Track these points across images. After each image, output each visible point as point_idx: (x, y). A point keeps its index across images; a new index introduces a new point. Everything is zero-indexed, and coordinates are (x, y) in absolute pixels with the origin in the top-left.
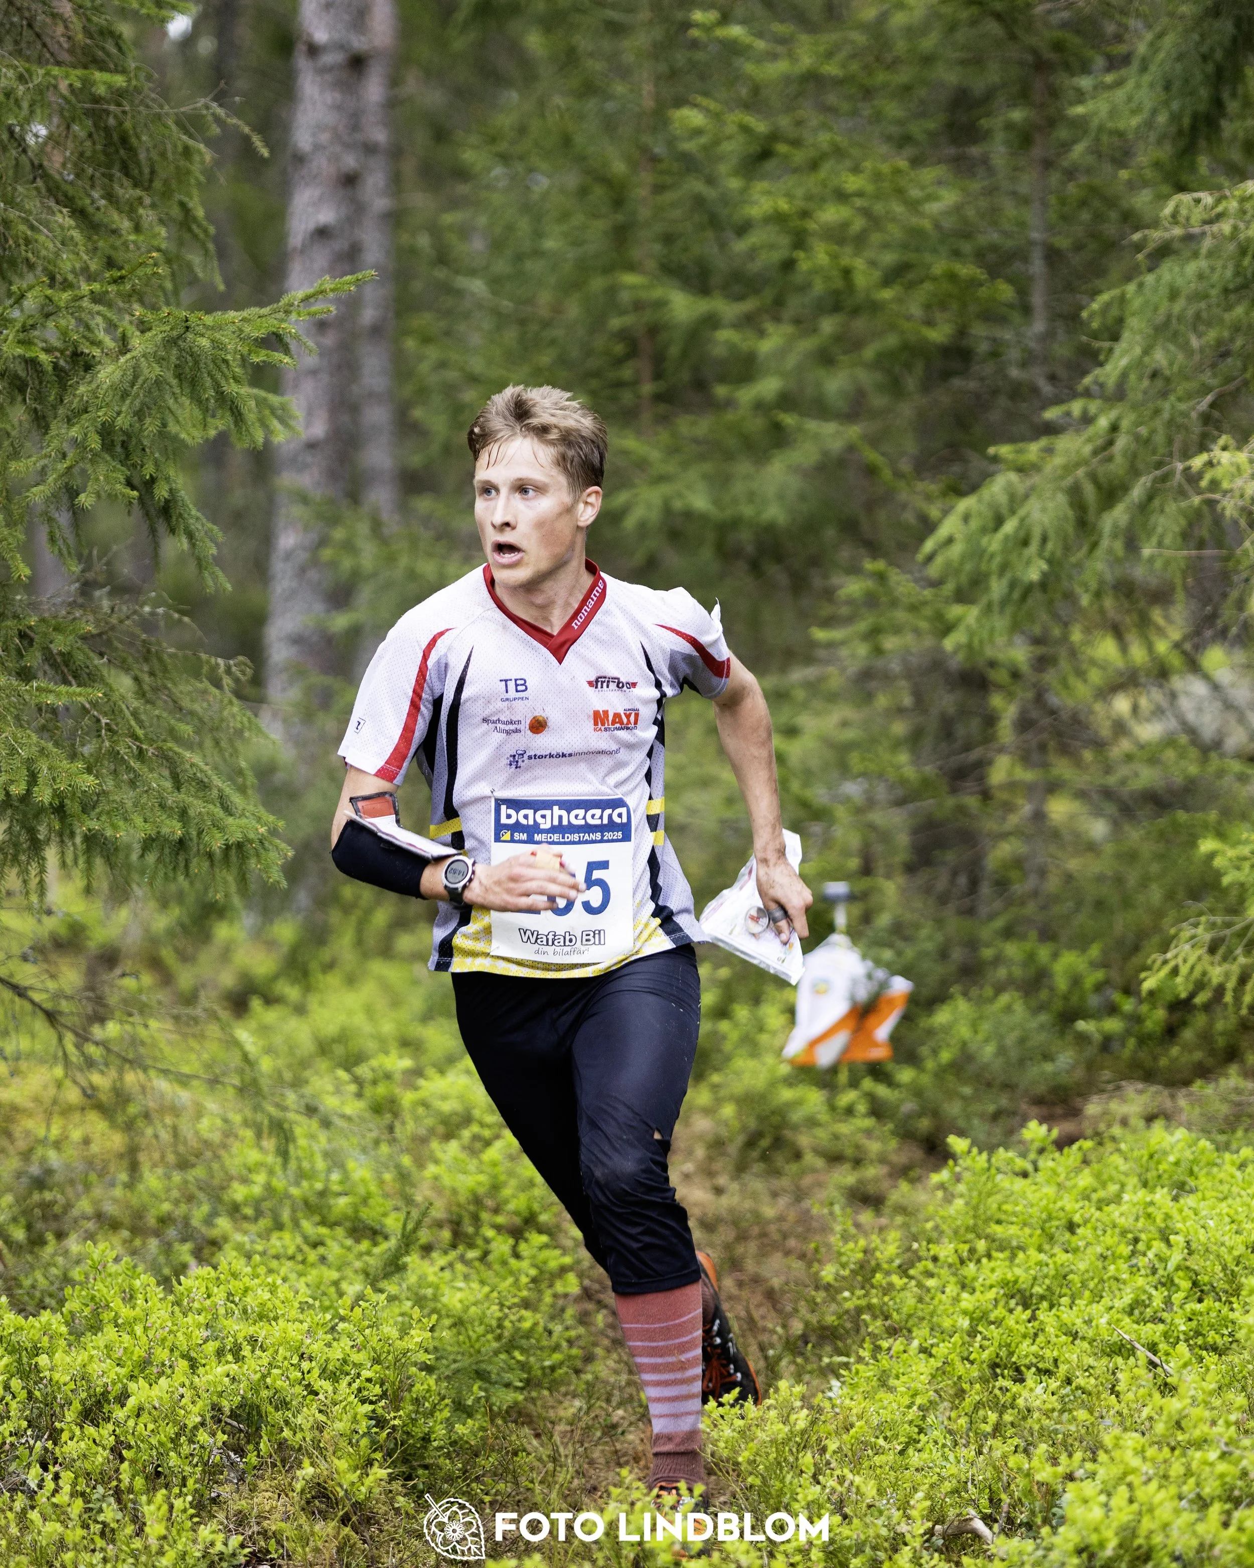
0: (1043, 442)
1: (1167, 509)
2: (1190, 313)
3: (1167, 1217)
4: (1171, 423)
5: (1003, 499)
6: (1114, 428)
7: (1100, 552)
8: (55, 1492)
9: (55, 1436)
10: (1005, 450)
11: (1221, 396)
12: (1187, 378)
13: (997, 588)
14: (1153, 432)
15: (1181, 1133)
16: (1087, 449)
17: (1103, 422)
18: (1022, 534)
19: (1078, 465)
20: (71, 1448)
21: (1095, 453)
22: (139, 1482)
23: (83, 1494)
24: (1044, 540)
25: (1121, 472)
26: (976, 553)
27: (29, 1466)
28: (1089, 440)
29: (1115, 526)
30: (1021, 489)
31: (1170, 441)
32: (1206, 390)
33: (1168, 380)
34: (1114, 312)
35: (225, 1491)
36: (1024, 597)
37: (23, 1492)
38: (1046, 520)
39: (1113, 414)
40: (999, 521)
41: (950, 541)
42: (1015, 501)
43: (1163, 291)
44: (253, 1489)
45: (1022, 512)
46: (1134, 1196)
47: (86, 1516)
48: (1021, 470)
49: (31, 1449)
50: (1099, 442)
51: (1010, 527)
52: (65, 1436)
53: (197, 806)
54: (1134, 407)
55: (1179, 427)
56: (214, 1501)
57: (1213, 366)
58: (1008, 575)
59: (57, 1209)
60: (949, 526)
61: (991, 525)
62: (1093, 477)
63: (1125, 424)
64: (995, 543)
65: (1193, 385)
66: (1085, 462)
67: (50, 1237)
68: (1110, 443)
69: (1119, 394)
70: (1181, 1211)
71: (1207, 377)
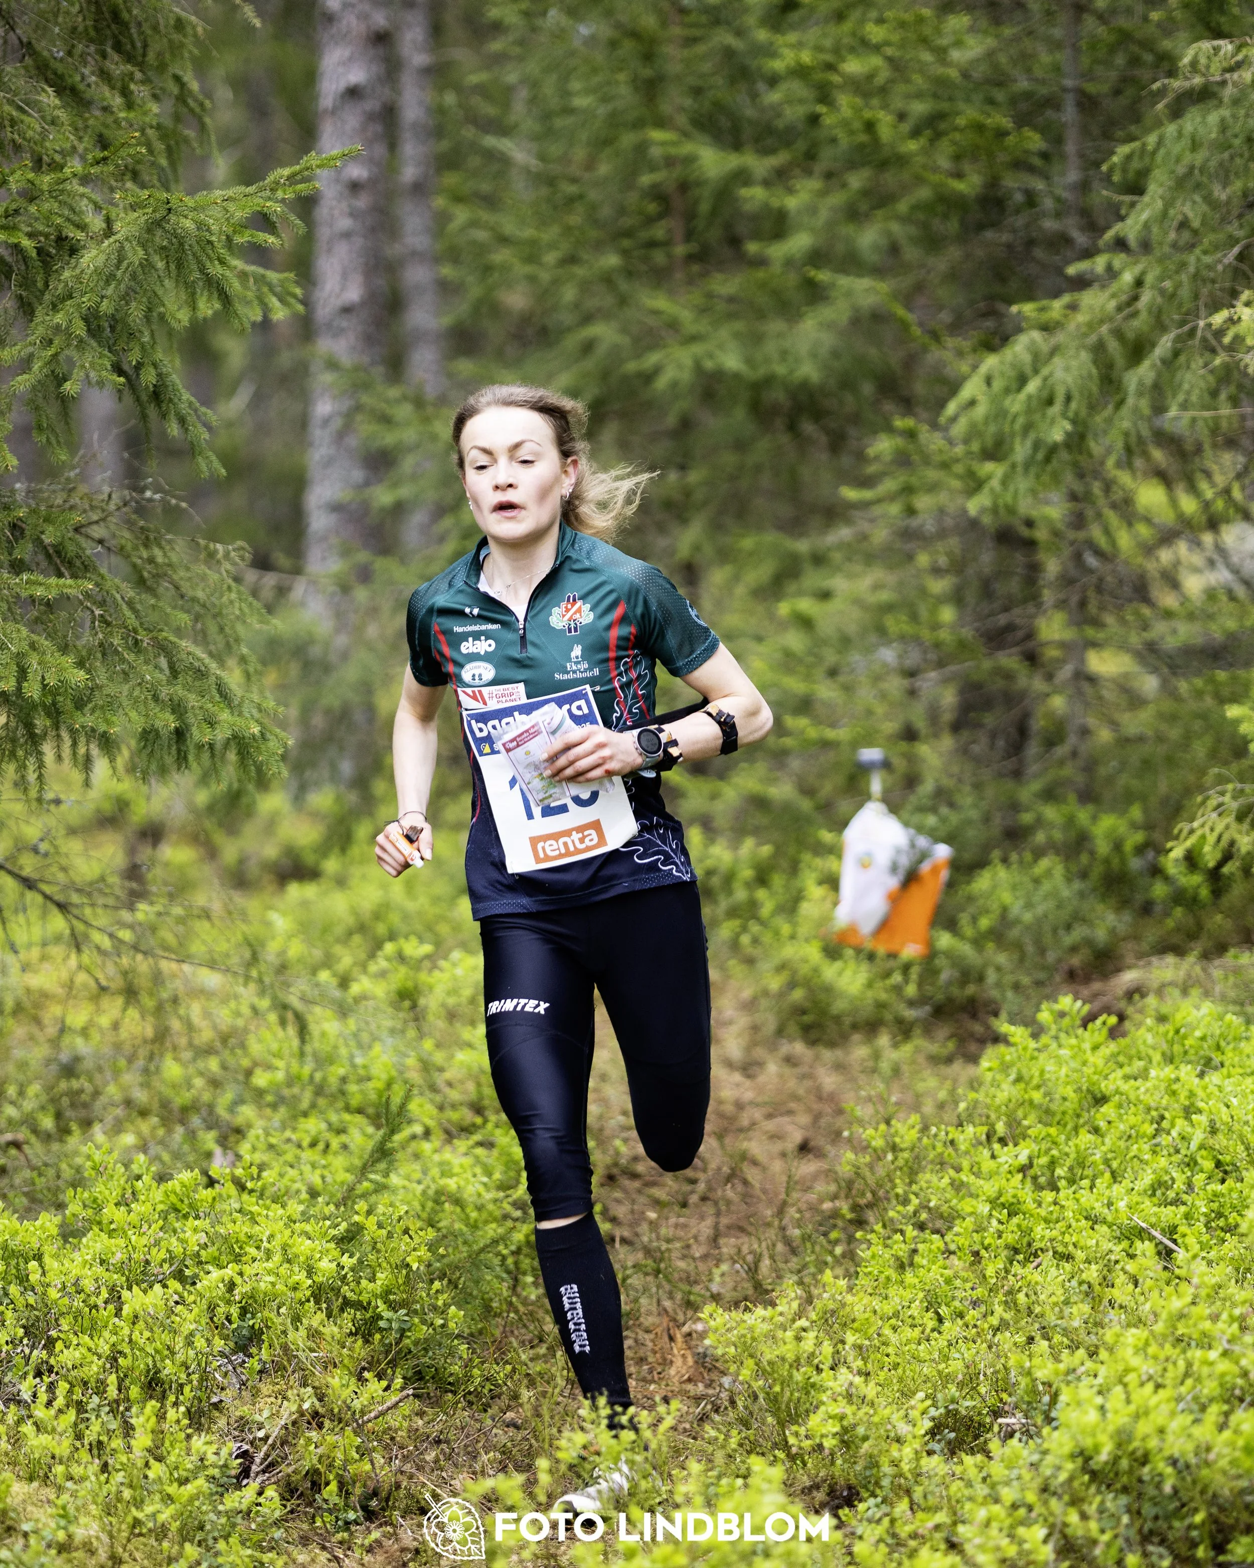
0: (1066, 299)
1: (1193, 366)
2: (1213, 164)
3: (1192, 1094)
4: (1196, 276)
5: (1027, 358)
6: (1139, 283)
7: (1125, 411)
8: (49, 1404)
9: (50, 1344)
10: (1028, 309)
11: (1247, 247)
12: (1214, 230)
13: (1021, 451)
14: (1178, 286)
15: (1207, 1008)
16: (1112, 304)
17: (1128, 277)
18: (1045, 394)
19: (1102, 322)
20: (67, 1357)
21: (1119, 309)
22: (135, 1392)
23: (79, 1403)
24: (1068, 399)
25: (1145, 328)
26: (999, 414)
27: (24, 1376)
28: (1113, 296)
29: (1141, 383)
30: (1045, 348)
31: (1196, 297)
32: (1232, 241)
33: (1195, 232)
34: (1136, 165)
35: (227, 1396)
36: (1048, 459)
37: (19, 1402)
38: (1070, 380)
39: (1138, 269)
40: (1022, 381)
41: (972, 403)
42: (1038, 361)
43: (1185, 142)
44: (256, 1394)
45: (1045, 371)
46: (1160, 1073)
47: (82, 1426)
48: (1046, 328)
49: (27, 1359)
50: (1124, 298)
51: (1032, 387)
52: (59, 1345)
53: (192, 700)
54: (1161, 261)
55: (1204, 281)
56: (217, 1406)
57: (1240, 216)
58: (1032, 436)
59: (84, 1097)
60: (971, 389)
61: (1014, 386)
62: (1118, 334)
63: (1149, 279)
64: (1016, 404)
65: (1221, 236)
66: (1111, 319)
67: (74, 1126)
68: (1135, 298)
69: (1146, 246)
70: (1205, 1088)
71: (1234, 229)
